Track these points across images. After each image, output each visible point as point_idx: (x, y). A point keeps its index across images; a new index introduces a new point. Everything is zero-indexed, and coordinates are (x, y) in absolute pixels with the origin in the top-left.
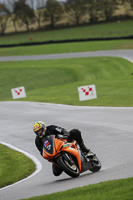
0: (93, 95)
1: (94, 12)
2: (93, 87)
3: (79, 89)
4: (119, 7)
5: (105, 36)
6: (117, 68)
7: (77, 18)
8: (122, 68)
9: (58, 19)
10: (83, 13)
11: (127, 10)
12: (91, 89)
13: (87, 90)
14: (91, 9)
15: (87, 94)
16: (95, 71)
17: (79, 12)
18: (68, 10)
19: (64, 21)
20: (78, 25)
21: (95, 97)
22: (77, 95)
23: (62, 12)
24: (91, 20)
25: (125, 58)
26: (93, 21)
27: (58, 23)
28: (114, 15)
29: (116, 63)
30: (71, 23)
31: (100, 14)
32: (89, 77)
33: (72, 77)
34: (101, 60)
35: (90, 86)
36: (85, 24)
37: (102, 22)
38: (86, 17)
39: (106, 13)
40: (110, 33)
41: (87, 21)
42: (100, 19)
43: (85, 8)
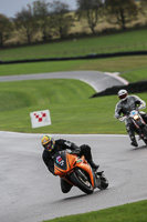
0: (47, 122)
1: (48, 29)
2: (47, 112)
3: (32, 114)
4: (75, 23)
5: (60, 56)
6: (74, 91)
7: (29, 36)
8: (79, 91)
9: (7, 37)
10: (35, 31)
11: (84, 27)
12: (44, 115)
13: (41, 116)
14: (43, 26)
15: (40, 120)
16: (49, 94)
17: (31, 29)
18: (18, 27)
19: (13, 40)
20: (30, 43)
21: (49, 123)
22: (30, 121)
23: (12, 30)
24: (44, 38)
25: (82, 80)
26: (47, 40)
27: (8, 41)
28: (70, 32)
29: (72, 85)
30: (22, 42)
31: (54, 32)
32: (42, 102)
33: (24, 102)
34: (55, 82)
35: (44, 112)
36: (37, 43)
37: (56, 41)
38: (39, 35)
39: (61, 30)
40: (66, 53)
41: (40, 39)
42: (54, 37)
43: (38, 25)
